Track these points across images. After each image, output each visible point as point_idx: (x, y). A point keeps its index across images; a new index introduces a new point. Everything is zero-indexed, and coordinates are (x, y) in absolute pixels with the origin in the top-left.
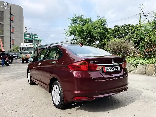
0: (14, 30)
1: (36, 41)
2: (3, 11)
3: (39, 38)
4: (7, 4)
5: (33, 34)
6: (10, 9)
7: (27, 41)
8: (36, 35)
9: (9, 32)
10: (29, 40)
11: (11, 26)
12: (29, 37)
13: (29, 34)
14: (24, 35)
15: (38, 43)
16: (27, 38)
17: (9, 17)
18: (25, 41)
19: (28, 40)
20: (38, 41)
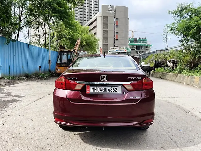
0: (119, 36)
1: (144, 47)
2: (108, 16)
3: (148, 43)
4: (112, 7)
5: (141, 38)
6: (115, 12)
7: (134, 48)
8: (145, 39)
9: (113, 39)
10: (136, 47)
11: (116, 32)
12: (136, 43)
13: (136, 39)
14: (128, 41)
15: (147, 50)
16: (134, 45)
17: (113, 22)
18: (132, 48)
19: (134, 46)
20: (147, 47)
